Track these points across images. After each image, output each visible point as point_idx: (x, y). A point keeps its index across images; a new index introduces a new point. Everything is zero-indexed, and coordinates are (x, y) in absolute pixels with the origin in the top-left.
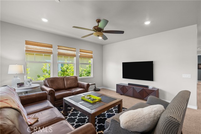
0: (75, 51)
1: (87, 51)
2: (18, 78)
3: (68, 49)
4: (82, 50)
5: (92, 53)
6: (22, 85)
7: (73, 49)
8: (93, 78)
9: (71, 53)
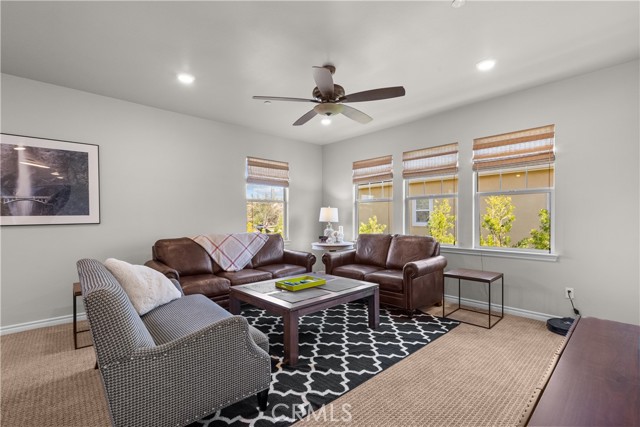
0: (456, 152)
1: (513, 136)
4: (486, 141)
5: (550, 136)
6: (325, 240)
7: (447, 149)
8: (558, 258)
9: (440, 164)
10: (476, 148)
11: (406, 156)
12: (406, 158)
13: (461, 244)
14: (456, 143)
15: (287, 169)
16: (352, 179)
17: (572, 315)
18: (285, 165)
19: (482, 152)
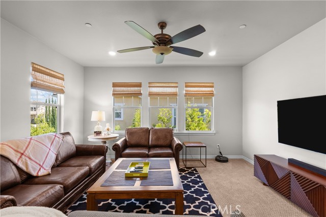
0: (177, 87)
1: (200, 84)
2: (100, 126)
3: (164, 85)
4: (190, 84)
5: (212, 87)
6: (99, 134)
7: (173, 85)
8: (215, 134)
9: (169, 91)
10: (186, 87)
11: (151, 85)
12: (150, 85)
13: (179, 130)
14: (177, 83)
15: (63, 79)
16: (112, 93)
17: (219, 154)
18: (61, 76)
19: (189, 89)
